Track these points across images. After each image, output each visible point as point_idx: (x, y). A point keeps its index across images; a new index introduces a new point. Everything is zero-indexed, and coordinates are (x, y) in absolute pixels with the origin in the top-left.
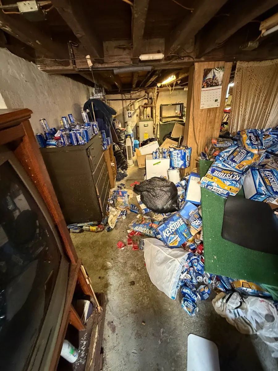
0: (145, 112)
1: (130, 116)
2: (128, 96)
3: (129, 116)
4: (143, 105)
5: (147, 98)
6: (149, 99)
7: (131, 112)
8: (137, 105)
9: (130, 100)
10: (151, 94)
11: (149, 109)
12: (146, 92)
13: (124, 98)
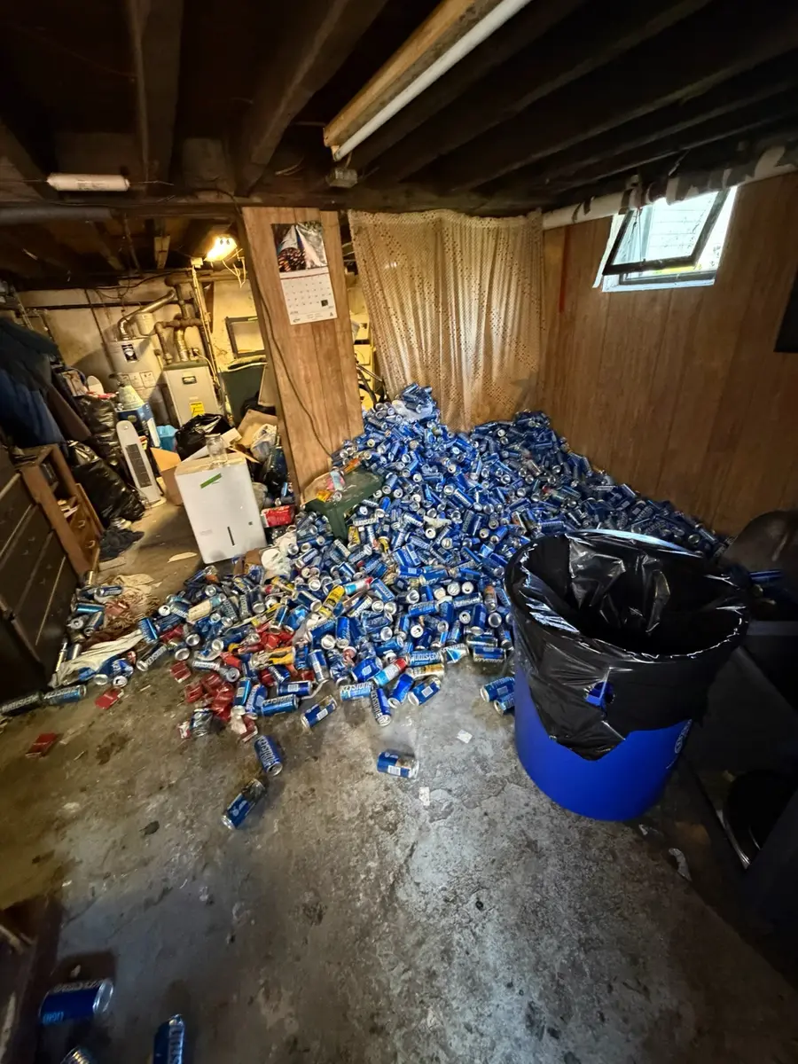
0: (180, 342)
1: (130, 354)
2: (110, 295)
3: (127, 356)
4: (171, 319)
5: (176, 299)
6: (182, 302)
7: (131, 342)
8: (147, 321)
9: (121, 308)
10: (186, 289)
11: (192, 335)
12: (167, 283)
13: (99, 302)
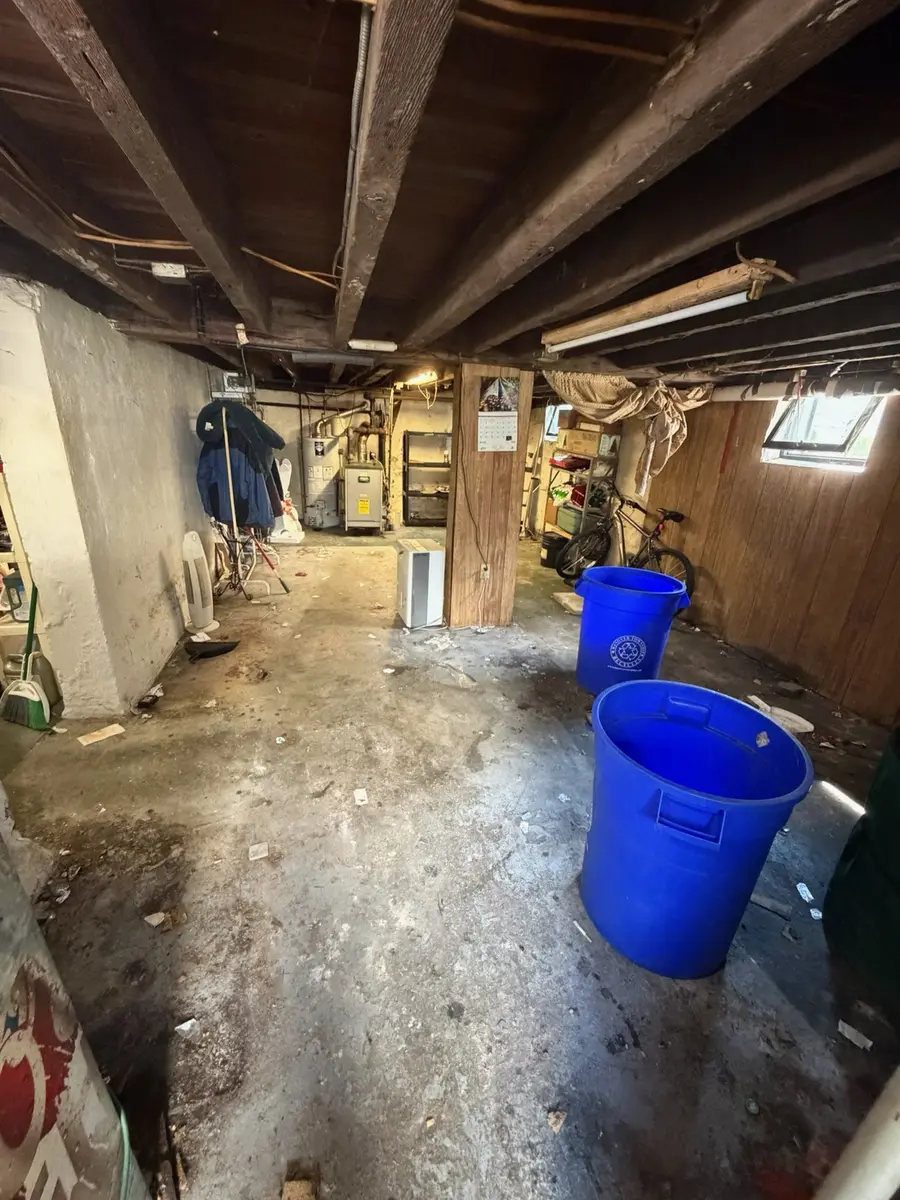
0: (362, 446)
1: (319, 450)
2: (316, 399)
3: (316, 451)
4: (358, 425)
5: (368, 409)
6: (373, 413)
7: (323, 440)
8: (341, 424)
9: (322, 411)
10: (379, 402)
11: (372, 441)
12: (366, 397)
13: (306, 404)
